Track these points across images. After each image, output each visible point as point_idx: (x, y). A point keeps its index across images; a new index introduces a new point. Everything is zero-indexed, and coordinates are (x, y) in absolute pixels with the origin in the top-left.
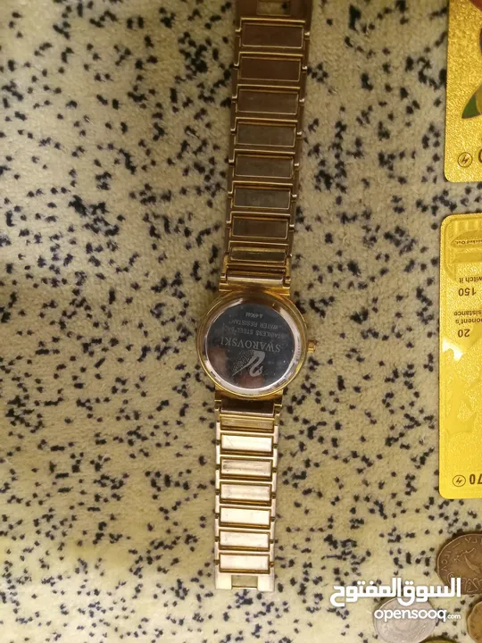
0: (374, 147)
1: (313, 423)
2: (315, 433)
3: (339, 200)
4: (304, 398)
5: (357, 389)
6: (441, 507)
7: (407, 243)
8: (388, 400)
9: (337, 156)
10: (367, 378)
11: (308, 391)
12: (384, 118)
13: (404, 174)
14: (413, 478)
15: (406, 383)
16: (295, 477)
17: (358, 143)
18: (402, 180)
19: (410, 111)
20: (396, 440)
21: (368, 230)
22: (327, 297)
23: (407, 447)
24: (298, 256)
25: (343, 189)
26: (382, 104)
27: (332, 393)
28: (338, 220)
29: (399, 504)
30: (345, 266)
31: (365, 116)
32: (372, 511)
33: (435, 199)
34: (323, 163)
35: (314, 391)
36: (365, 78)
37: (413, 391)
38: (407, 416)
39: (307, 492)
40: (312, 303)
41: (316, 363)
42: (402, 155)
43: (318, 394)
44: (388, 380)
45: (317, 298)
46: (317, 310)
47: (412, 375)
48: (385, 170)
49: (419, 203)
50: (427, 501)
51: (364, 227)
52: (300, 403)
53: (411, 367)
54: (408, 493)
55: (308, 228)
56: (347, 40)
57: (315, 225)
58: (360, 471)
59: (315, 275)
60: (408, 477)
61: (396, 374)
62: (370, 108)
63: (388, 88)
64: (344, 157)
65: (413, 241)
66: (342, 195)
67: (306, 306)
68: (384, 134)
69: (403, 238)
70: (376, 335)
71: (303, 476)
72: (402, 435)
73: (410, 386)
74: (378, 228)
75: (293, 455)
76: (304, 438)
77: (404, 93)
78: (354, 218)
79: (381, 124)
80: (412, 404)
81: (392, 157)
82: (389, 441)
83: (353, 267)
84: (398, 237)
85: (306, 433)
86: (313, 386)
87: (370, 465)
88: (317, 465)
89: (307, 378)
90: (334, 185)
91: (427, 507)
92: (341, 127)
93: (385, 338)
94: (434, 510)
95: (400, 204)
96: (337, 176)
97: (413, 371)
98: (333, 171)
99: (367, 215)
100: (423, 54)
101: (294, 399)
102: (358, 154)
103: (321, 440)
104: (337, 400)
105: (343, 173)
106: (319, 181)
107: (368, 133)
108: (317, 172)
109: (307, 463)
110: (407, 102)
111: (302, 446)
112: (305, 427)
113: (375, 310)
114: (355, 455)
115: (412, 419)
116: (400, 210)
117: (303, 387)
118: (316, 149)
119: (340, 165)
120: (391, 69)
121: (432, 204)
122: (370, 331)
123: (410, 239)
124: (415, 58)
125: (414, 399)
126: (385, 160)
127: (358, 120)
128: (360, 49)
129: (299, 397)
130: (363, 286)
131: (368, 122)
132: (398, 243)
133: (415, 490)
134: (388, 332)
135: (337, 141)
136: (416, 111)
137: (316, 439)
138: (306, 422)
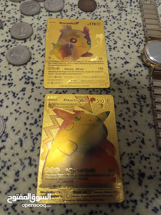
0: (130, 105)
1: (135, 37)
2: (134, 35)
3: (138, 92)
4: (139, 43)
5: (124, 45)
6: (97, 18)
7: (116, 81)
8: (115, 42)
9: (141, 104)
10: (122, 48)
11: (138, 45)
12: (128, 113)
13: (120, 98)
14: (106, 24)
15: (111, 46)
16: (138, 25)
17: (135, 107)
18: (120, 97)
19: (122, 114)
20: (112, 33)
21: (128, 84)
22: (137, 68)
23: (108, 31)
24: (147, 78)
25: (137, 95)
26: (130, 117)
27: (131, 44)
28: (137, 87)
29: (109, 19)
30: (133, 75)
31: (135, 113)
32: (116, 17)
33: (110, 92)
34: (145, 102)
35: (136, 45)
36: (137, 124)
37: (108, 45)
38: (109, 39)
39: (134, 22)
40: (141, 66)
41: (137, 52)
42: (122, 103)
43: (135, 44)
44: (116, 47)
45: (140, 68)
46: (139, 65)
47: (109, 48)
48: (126, 99)
49: (114, 91)
50: (101, 19)
51: (129, 85)
52: (140, 42)
53: (110, 50)
54: (107, 21)
55: (146, 85)
56: (144, 135)
57: (144, 86)
58: (120, 26)
59: (141, 73)
60: (107, 25)
61: (114, 49)
62: (133, 116)
63: (129, 121)
64: (139, 103)
65: (114, 81)
66: (137, 94)
67: (142, 66)
68: (128, 109)
69: (117, 82)
70: (121, 58)
71: (136, 25)
72: (110, 34)
73: (109, 46)
74: (125, 85)
75: (139, 30)
76: (137, 34)
77: (124, 119)
78: (132, 88)
79: (129, 111)
80: (108, 41)
81: (125, 103)
82: (114, 33)
83: (131, 75)
84: (119, 82)
85: (137, 35)
86: (137, 46)
87: (118, 27)
88: (132, 28)
89: (139, 48)
90: (140, 96)
91: (101, 17)
92: (141, 111)
93: (118, 57)
94: (99, 17)
95: (120, 91)
96: (140, 99)
97: (109, 49)
98: (141, 100)
99: (129, 88)
100: (120, 129)
101: (142, 43)
102: (135, 104)
103: (132, 34)
104: (129, 43)
105: (138, 99)
106: (145, 97)
107: (133, 109)
108: (146, 100)
109: (135, 28)
110: (123, 117)
111: (137, 32)
112: (137, 36)
113: (122, 64)
114: (122, 30)
115: (108, 38)
116: (119, 89)
117: (140, 46)
118: (148, 106)
119: (140, 101)
120: (129, 126)
121: (110, 91)
122: (123, 59)
123: (115, 82)
124: (122, 129)
125: (108, 43)
126: (126, 102)
127: (136, 113)
128: (139, 132)
129: (140, 43)
130: (127, 70)
131: (133, 112)
132: (119, 81)
133: (105, 22)
134: (118, 59)
135: (142, 108)
136: (120, 114)
137: (134, 33)
138: (137, 38)
